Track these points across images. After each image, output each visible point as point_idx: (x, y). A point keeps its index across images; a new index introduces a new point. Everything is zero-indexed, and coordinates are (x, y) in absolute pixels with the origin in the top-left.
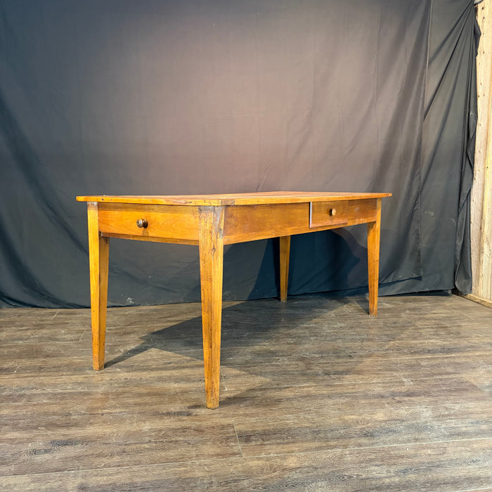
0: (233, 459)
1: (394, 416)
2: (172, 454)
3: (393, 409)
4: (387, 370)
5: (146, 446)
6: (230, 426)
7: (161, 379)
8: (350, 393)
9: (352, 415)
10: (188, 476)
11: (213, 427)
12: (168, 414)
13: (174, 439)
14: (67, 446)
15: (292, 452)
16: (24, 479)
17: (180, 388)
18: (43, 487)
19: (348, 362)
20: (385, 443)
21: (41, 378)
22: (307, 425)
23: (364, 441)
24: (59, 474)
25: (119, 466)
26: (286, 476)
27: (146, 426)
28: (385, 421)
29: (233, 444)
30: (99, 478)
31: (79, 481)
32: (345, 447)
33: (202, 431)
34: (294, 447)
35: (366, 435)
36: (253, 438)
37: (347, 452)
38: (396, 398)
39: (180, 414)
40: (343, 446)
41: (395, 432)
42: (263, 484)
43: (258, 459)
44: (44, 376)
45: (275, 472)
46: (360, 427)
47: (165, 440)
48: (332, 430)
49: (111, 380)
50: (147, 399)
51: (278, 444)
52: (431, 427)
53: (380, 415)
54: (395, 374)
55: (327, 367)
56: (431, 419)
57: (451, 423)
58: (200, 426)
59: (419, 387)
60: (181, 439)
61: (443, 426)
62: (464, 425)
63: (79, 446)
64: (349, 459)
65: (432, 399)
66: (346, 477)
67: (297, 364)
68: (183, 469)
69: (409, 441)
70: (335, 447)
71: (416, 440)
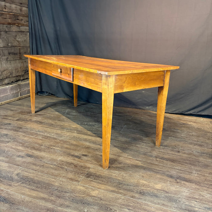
0: (75, 183)
1: (166, 189)
2: (56, 172)
3: (169, 185)
4: (191, 164)
5: (52, 166)
6: (89, 168)
7: (86, 140)
8: (156, 170)
9: (145, 181)
10: (52, 183)
11: (82, 166)
12: (73, 156)
13: (63, 167)
14: (29, 157)
15: (100, 189)
16: (7, 165)
17: (88, 145)
18: (8, 170)
19: (173, 154)
20: (145, 200)
21: (48, 129)
22: (119, 179)
23: (137, 195)
24: (17, 167)
25: (36, 171)
26: (86, 198)
27: (60, 158)
28: (158, 190)
29: (81, 176)
30: (26, 173)
31: (20, 171)
32: (125, 195)
33: (76, 167)
34: (103, 187)
35: (140, 193)
36: (91, 177)
37: (123, 198)
38: (178, 180)
39: (77, 157)
40: (124, 194)
41: (157, 196)
42: (74, 197)
43: (83, 186)
44: (50, 128)
45: (83, 194)
46: (142, 188)
47: (60, 166)
48: (128, 185)
49: (69, 135)
50: (72, 147)
51: (98, 183)
52: (179, 201)
53: (159, 186)
54: (192, 167)
55: (160, 154)
56: (184, 197)
57: (193, 203)
58: (78, 164)
59: (198, 178)
60: (66, 167)
61: (187, 203)
62: (200, 207)
63: (33, 158)
64: (120, 201)
65: (198, 187)
66: (109, 209)
67: (147, 149)
68: (54, 180)
69: (159, 204)
70: (121, 193)
71: (163, 205)
